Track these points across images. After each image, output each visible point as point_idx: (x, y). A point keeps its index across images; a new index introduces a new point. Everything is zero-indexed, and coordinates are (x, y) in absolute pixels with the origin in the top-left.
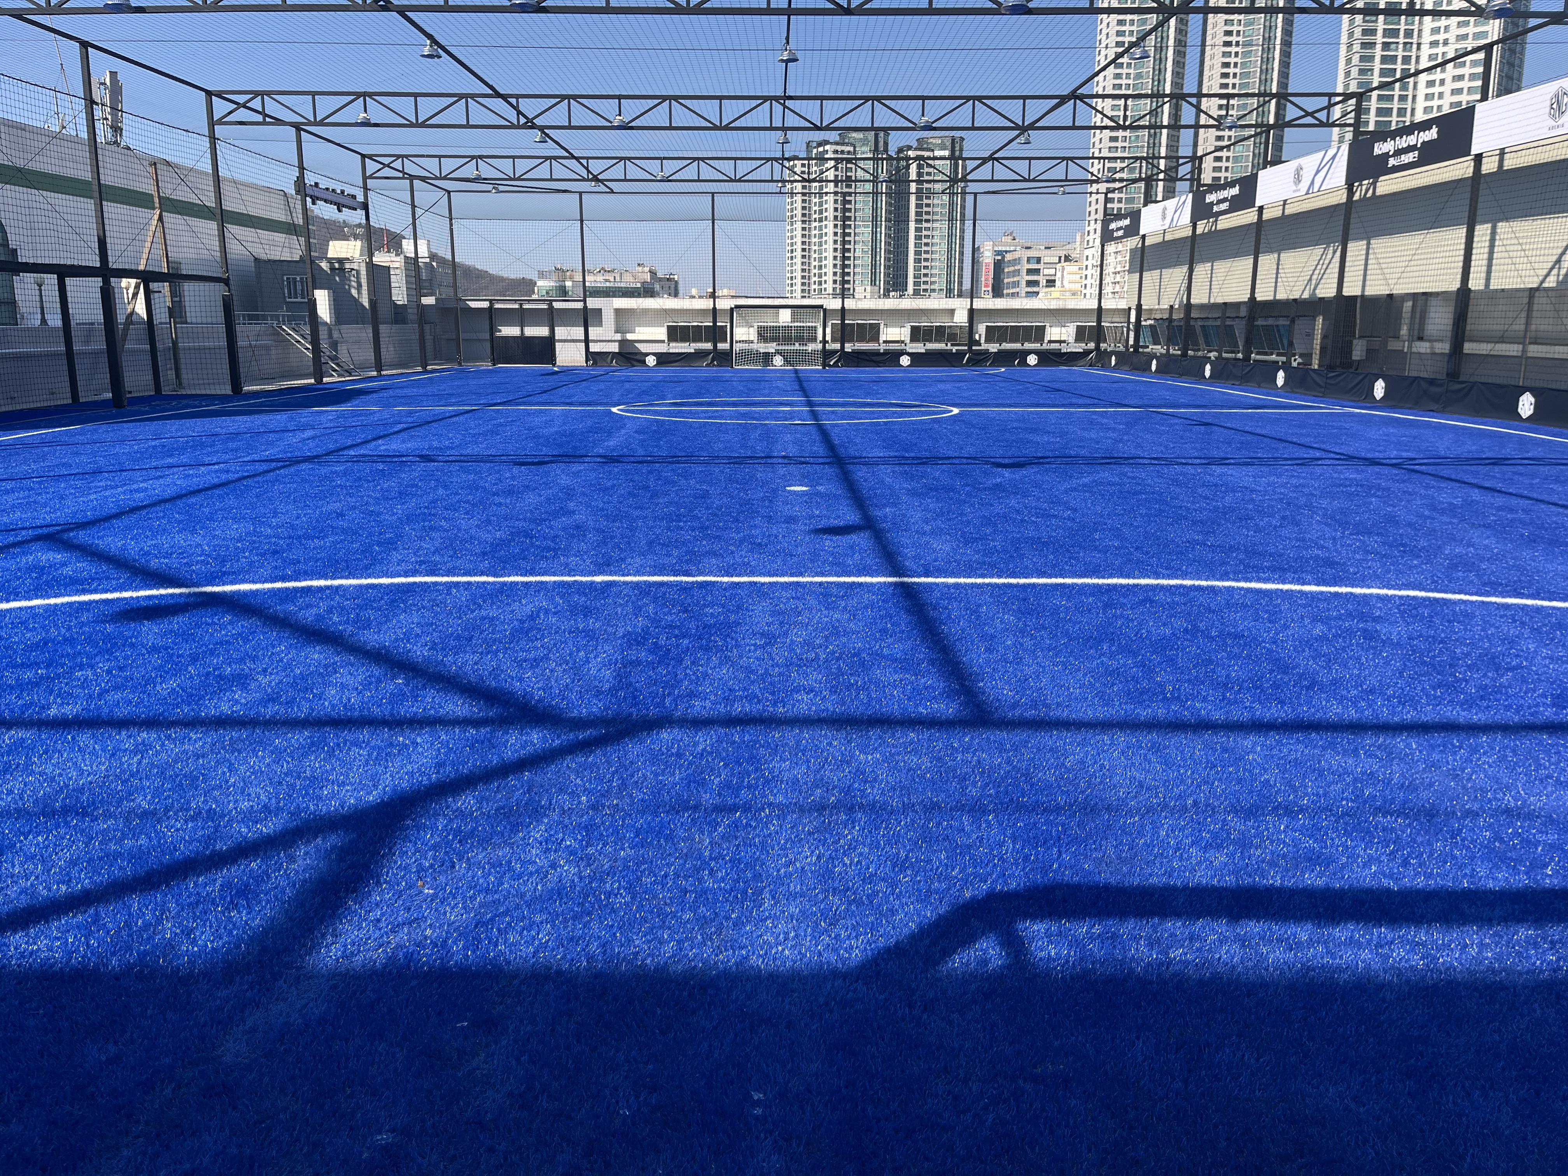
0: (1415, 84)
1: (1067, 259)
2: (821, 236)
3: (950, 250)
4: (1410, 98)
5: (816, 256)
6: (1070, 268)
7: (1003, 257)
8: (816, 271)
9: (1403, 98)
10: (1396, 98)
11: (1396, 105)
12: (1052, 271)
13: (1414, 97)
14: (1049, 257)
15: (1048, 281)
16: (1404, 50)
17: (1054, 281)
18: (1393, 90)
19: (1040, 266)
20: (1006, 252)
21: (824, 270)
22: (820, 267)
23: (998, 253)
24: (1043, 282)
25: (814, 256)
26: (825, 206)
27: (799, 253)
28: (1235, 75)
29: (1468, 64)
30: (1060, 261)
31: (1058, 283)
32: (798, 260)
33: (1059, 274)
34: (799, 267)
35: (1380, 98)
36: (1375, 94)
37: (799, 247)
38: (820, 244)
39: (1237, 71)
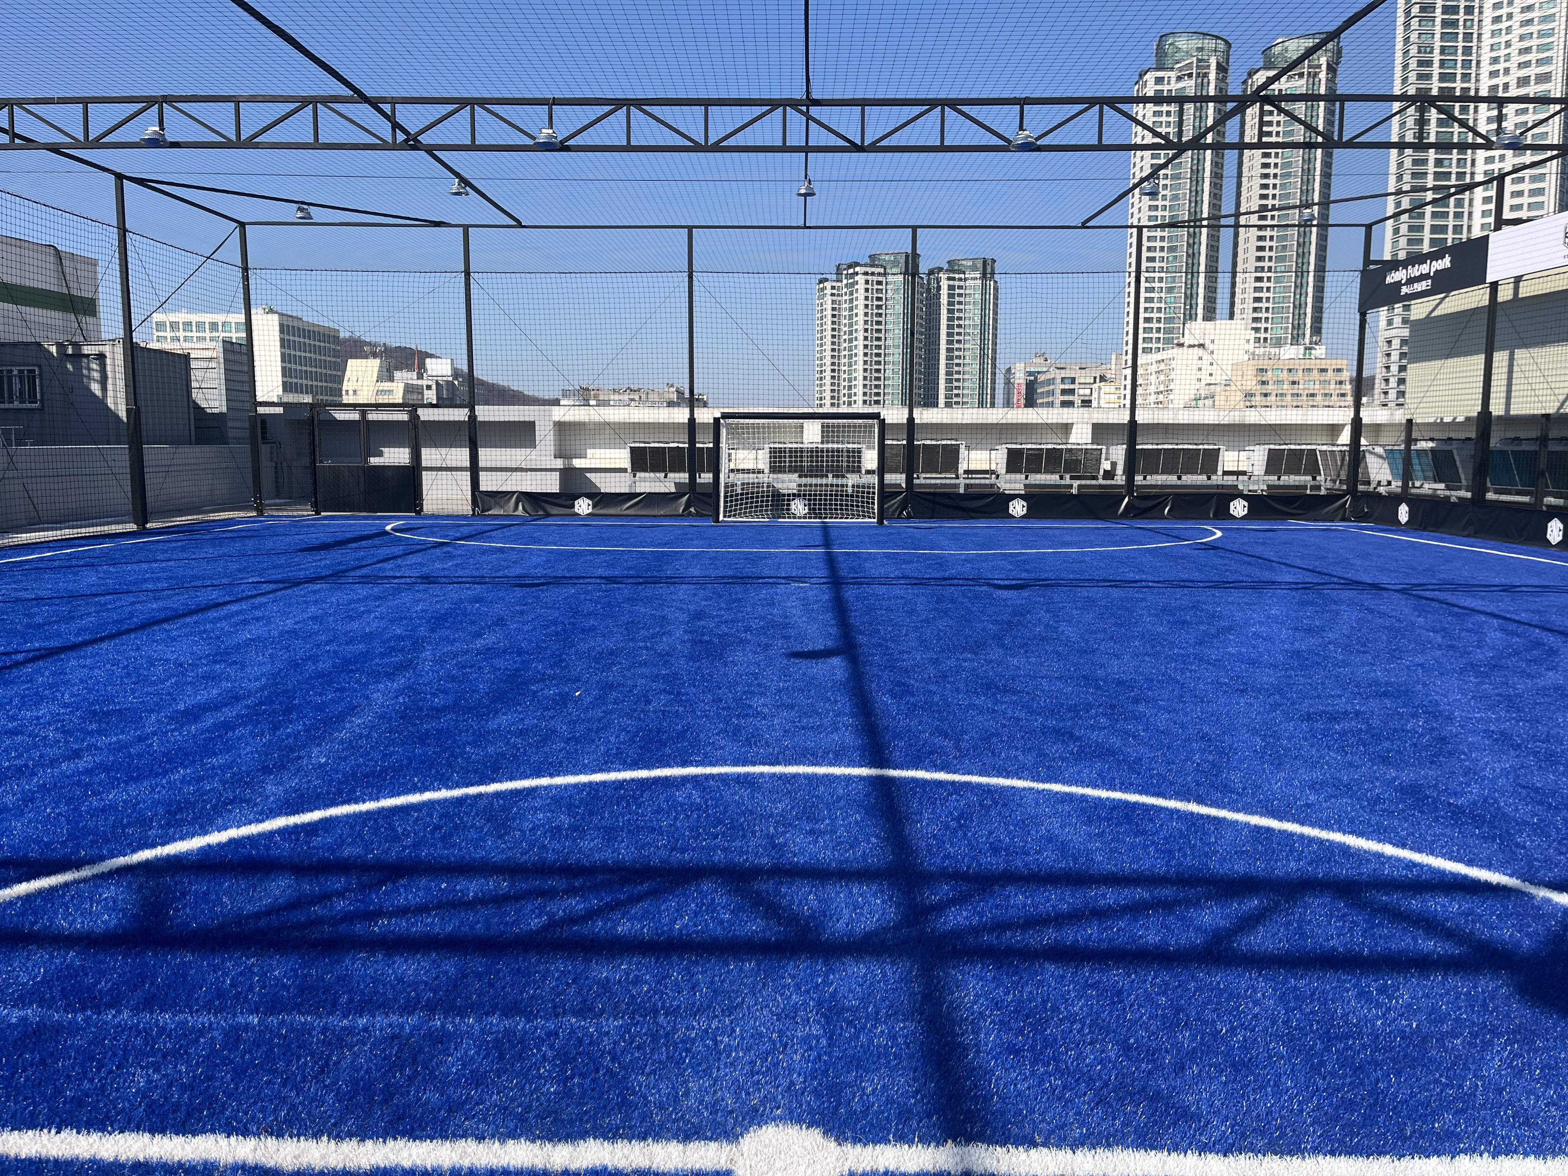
0: (1471, 201)
1: (1103, 379)
2: (850, 357)
3: (982, 371)
4: (1466, 215)
5: (846, 376)
6: (1106, 388)
7: (1036, 378)
8: (846, 391)
9: (1459, 215)
10: (1451, 215)
11: (1451, 222)
12: (1088, 392)
13: (1470, 214)
14: (1084, 378)
15: (1083, 401)
16: (1458, 166)
17: (1090, 401)
18: (1448, 207)
19: (1076, 386)
20: (1039, 373)
21: (853, 391)
22: (850, 388)
23: (1030, 374)
24: (1078, 402)
25: (844, 376)
26: (855, 327)
27: (828, 374)
28: (1274, 196)
29: (1527, 179)
30: (1095, 382)
31: (1094, 404)
32: (828, 381)
33: (1095, 395)
34: (828, 388)
35: (1434, 215)
36: (1429, 209)
37: (828, 368)
38: (850, 365)
39: (1277, 192)
